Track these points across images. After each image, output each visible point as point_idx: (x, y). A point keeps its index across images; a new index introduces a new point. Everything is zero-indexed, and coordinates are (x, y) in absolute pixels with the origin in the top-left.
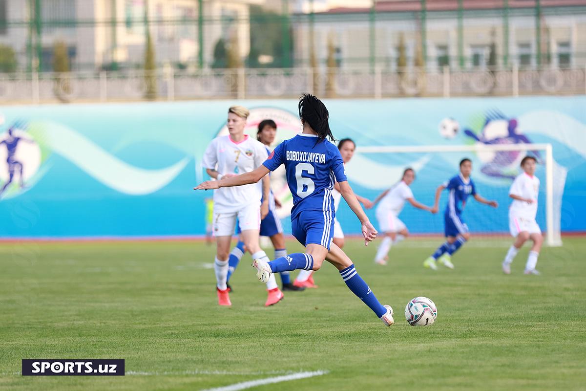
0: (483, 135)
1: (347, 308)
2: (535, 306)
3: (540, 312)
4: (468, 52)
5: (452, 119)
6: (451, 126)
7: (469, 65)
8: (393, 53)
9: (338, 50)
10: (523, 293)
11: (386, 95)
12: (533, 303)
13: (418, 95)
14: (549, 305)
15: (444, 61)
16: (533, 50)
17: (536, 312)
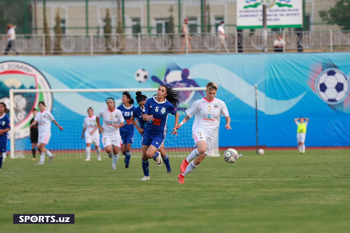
0: (165, 80)
1: (77, 200)
2: (208, 198)
3: (211, 203)
4: (154, 23)
5: (143, 70)
6: (143, 74)
7: (154, 32)
8: (102, 24)
9: (64, 21)
10: (198, 189)
11: (97, 53)
12: (207, 197)
13: (119, 53)
14: (217, 198)
15: (137, 29)
16: (199, 22)
17: (209, 202)
